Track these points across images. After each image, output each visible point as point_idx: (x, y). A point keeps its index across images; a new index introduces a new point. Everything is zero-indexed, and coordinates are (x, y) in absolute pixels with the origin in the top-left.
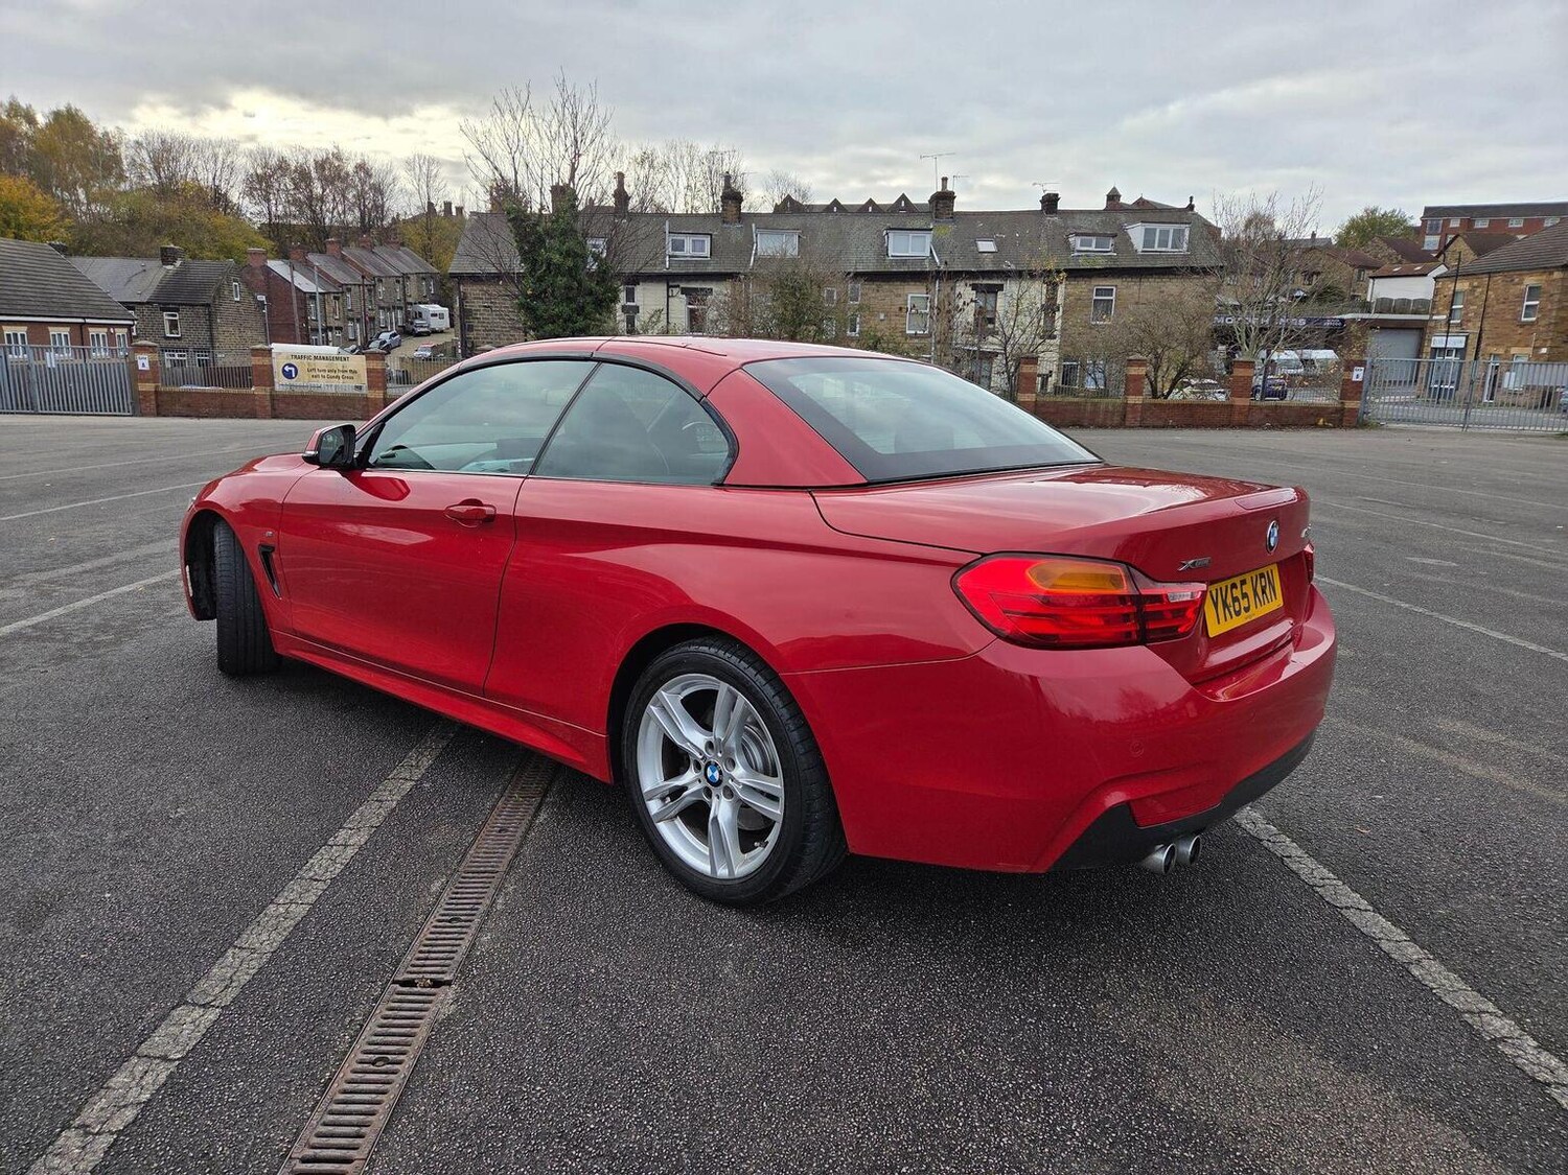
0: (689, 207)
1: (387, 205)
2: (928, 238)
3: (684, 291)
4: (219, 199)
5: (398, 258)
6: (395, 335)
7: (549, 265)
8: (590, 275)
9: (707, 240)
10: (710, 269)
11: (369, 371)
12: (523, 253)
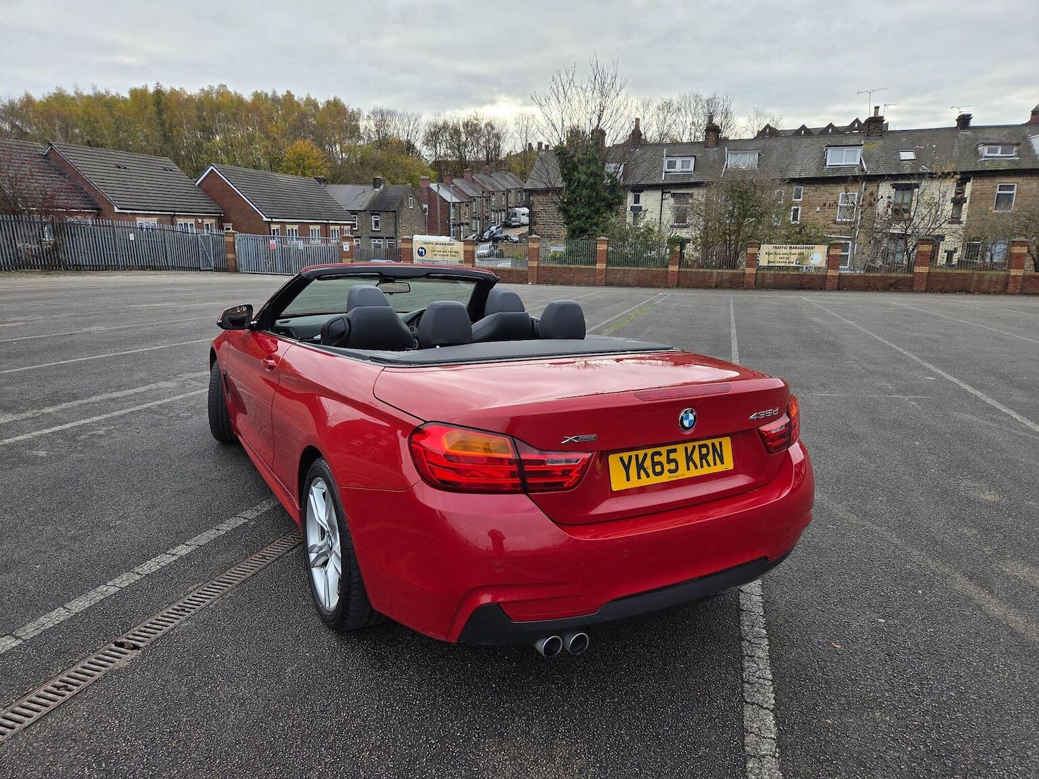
0: (693, 136)
1: (501, 146)
2: (859, 151)
3: (673, 195)
4: (410, 147)
5: (504, 178)
6: (499, 227)
7: (579, 182)
8: (605, 187)
9: (692, 160)
10: (692, 180)
11: (465, 252)
12: (564, 176)
